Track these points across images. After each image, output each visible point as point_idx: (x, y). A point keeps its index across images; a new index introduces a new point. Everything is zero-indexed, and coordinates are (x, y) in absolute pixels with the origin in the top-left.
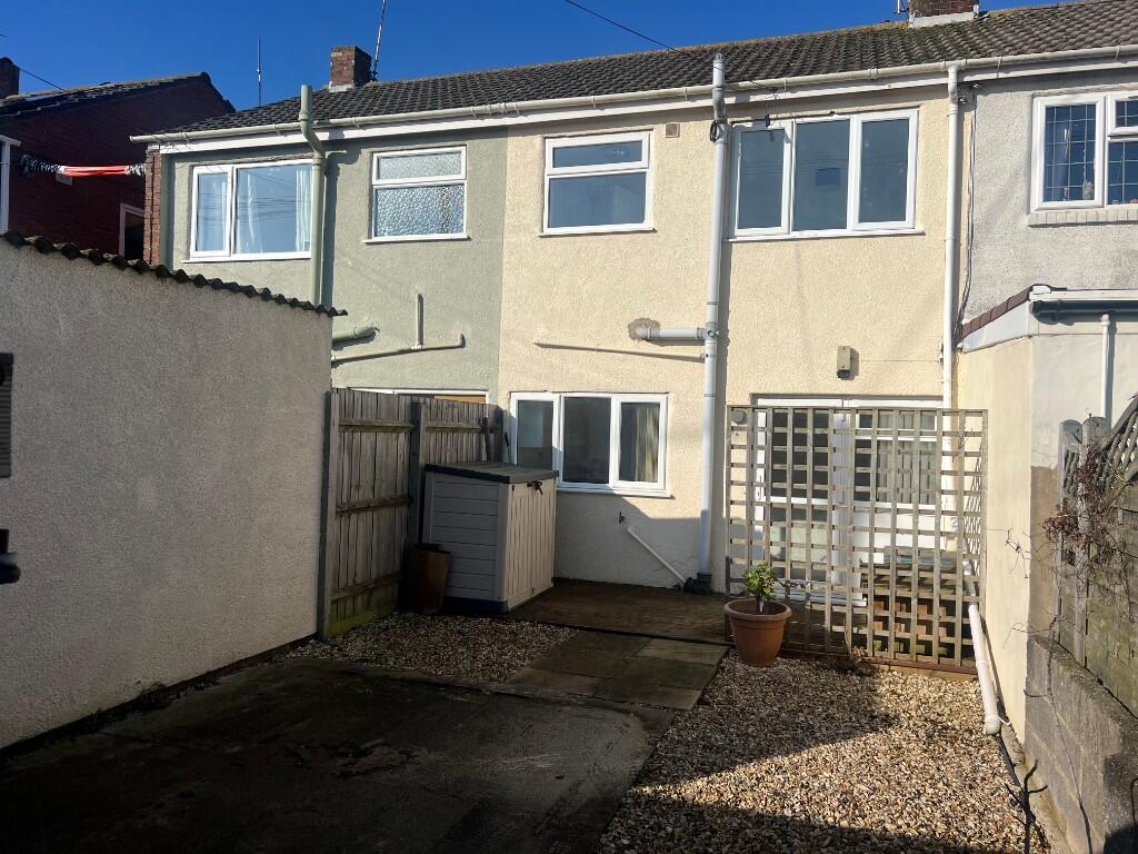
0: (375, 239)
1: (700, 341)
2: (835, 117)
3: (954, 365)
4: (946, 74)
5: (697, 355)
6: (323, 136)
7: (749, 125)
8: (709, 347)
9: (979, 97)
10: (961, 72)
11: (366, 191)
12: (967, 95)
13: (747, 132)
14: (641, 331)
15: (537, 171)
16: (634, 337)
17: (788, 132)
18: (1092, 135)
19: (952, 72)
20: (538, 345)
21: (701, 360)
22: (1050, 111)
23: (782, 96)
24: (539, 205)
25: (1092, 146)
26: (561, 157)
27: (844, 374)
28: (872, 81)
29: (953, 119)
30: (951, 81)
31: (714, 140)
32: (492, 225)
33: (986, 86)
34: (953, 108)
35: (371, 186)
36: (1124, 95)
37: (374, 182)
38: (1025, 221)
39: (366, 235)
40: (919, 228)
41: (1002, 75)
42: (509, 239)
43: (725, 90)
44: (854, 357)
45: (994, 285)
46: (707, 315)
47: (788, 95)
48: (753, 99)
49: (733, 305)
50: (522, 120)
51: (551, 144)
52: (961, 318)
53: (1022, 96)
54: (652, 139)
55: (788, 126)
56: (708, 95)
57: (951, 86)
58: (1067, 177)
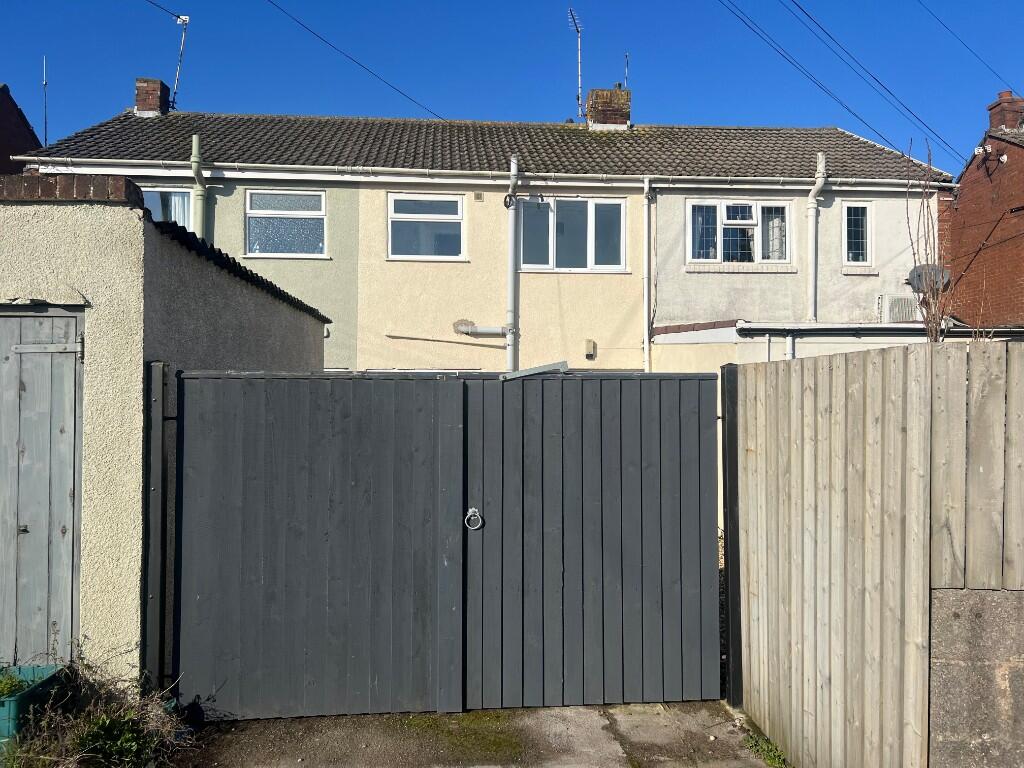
0: (250, 255)
1: (504, 335)
2: (579, 199)
3: (650, 350)
4: (643, 181)
5: (502, 345)
6: (207, 174)
7: (528, 198)
8: (509, 338)
9: (658, 196)
10: (651, 181)
11: (242, 218)
12: (653, 194)
13: (525, 202)
14: (463, 328)
15: (383, 214)
16: (458, 332)
17: (552, 205)
18: (715, 223)
19: (646, 181)
20: (389, 337)
21: (504, 348)
22: (694, 207)
23: (550, 183)
24: (385, 240)
25: (715, 229)
26: (400, 206)
27: (590, 357)
28: (602, 181)
29: (646, 207)
30: (646, 186)
31: (508, 207)
32: (350, 251)
33: (663, 191)
34: (646, 201)
35: (245, 214)
36: (731, 203)
37: (248, 211)
38: (684, 269)
39: (242, 251)
40: (629, 270)
41: (671, 186)
42: (362, 261)
43: (519, 176)
44: (595, 346)
45: (668, 305)
46: (509, 319)
47: (554, 184)
48: (532, 183)
49: (521, 312)
50: (372, 179)
51: (393, 197)
52: (653, 323)
53: (680, 198)
54: (465, 201)
55: (551, 201)
56: (508, 178)
57: (646, 189)
58: (703, 245)
